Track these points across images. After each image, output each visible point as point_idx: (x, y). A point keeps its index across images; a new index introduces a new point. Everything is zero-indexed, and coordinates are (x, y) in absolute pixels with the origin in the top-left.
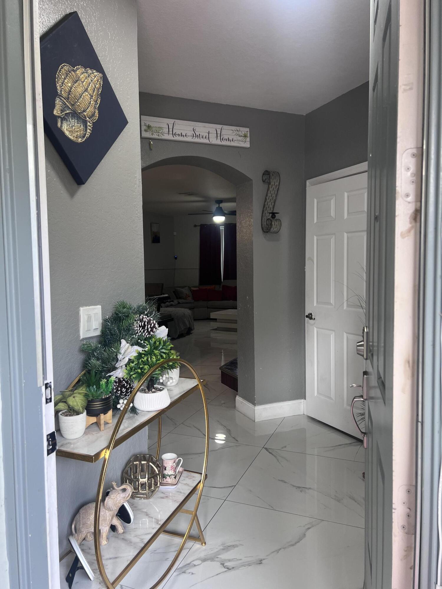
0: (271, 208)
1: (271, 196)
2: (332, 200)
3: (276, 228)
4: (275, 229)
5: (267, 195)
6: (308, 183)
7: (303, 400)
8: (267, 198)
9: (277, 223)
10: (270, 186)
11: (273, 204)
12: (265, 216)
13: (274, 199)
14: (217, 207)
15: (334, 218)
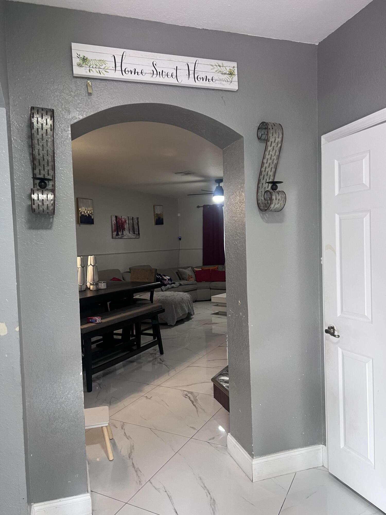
0: (270, 176)
1: (271, 158)
2: (364, 160)
3: (278, 204)
4: (276, 206)
5: (264, 158)
6: (324, 139)
7: (322, 445)
8: (265, 161)
9: (279, 197)
10: (269, 143)
11: (273, 170)
12: (262, 188)
13: (274, 163)
14: (217, 187)
15: (368, 185)
